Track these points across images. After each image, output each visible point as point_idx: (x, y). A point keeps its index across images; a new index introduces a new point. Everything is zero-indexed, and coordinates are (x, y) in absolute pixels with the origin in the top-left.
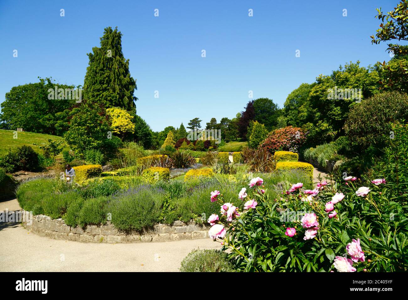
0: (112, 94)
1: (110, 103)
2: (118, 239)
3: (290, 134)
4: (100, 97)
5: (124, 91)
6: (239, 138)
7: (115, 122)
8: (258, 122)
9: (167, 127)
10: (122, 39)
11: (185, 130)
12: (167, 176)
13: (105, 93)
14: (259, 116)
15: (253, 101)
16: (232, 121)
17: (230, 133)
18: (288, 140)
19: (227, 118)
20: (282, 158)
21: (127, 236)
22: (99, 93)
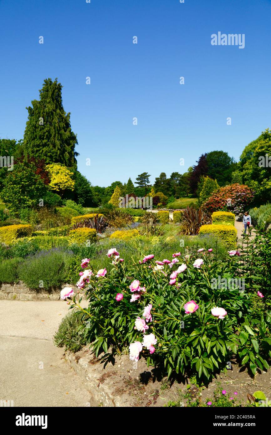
0: (52, 149)
1: (50, 159)
2: (29, 297)
3: (236, 192)
4: (39, 153)
5: (65, 146)
6: (190, 194)
7: (54, 179)
8: (209, 177)
9: (114, 182)
10: (62, 91)
11: (133, 185)
12: (93, 237)
13: (45, 149)
14: (212, 171)
15: (206, 154)
16: (182, 176)
17: (181, 188)
18: (232, 199)
19: (178, 173)
20: (218, 219)
21: (37, 294)
22: (39, 149)
